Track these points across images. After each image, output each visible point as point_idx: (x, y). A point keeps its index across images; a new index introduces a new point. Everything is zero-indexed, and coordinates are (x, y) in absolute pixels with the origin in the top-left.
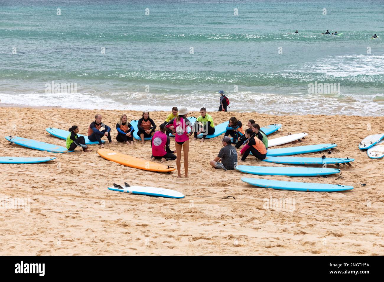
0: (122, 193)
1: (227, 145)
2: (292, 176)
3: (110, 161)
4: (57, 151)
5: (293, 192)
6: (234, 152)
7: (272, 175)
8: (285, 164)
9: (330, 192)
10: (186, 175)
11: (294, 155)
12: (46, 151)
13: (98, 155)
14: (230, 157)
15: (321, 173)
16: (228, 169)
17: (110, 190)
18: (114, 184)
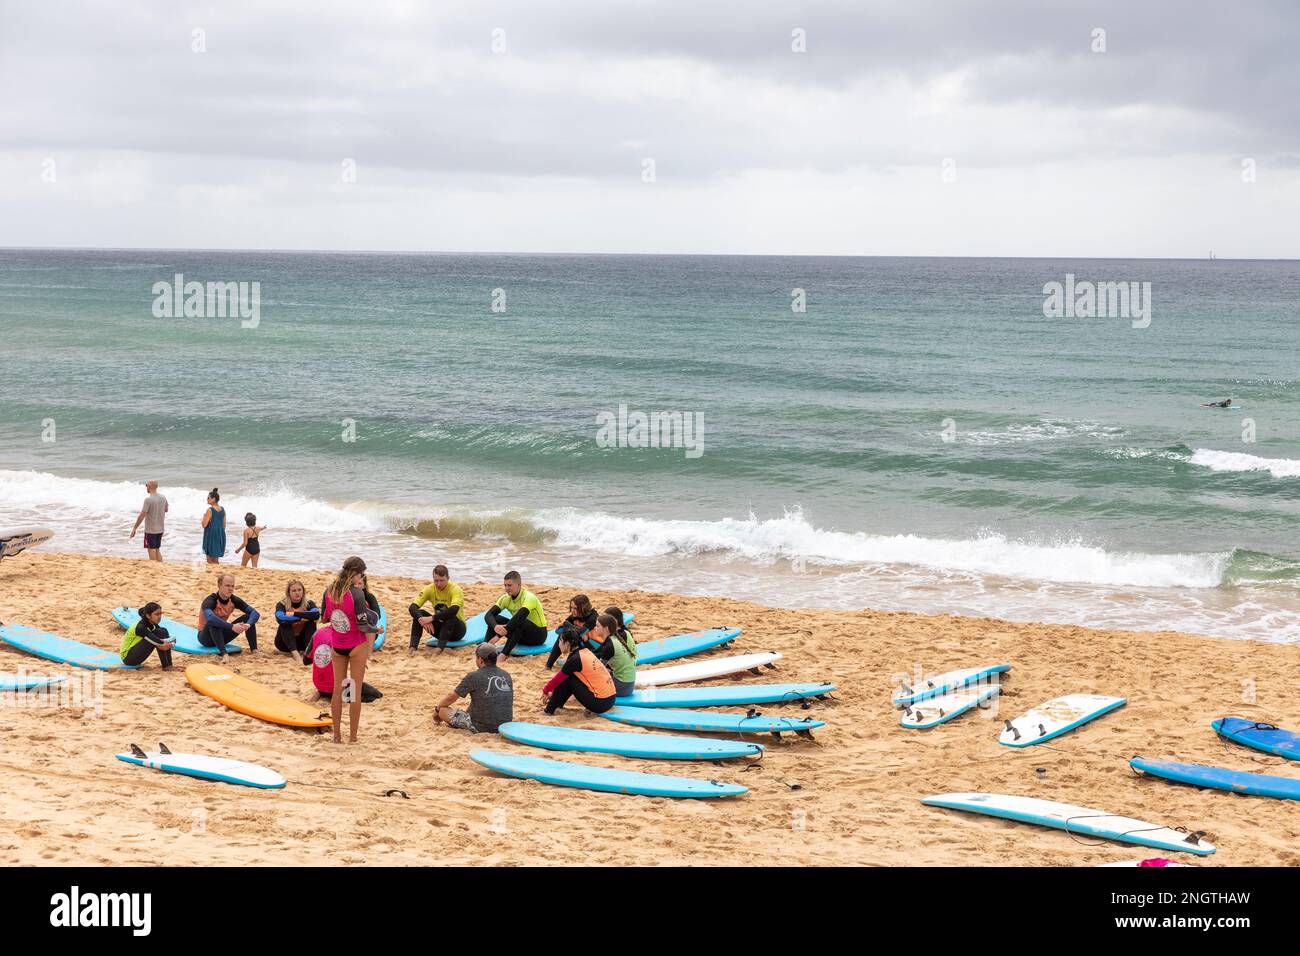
0: (138, 767)
1: (483, 665)
2: (629, 756)
3: (201, 694)
4: (94, 664)
5: (582, 791)
6: (500, 685)
7: (581, 751)
8: (650, 727)
9: (680, 798)
10: (353, 738)
11: (704, 706)
12: (101, 669)
13: (185, 679)
14: (487, 699)
15: (709, 751)
16: (480, 732)
17: (122, 759)
18: (132, 745)
